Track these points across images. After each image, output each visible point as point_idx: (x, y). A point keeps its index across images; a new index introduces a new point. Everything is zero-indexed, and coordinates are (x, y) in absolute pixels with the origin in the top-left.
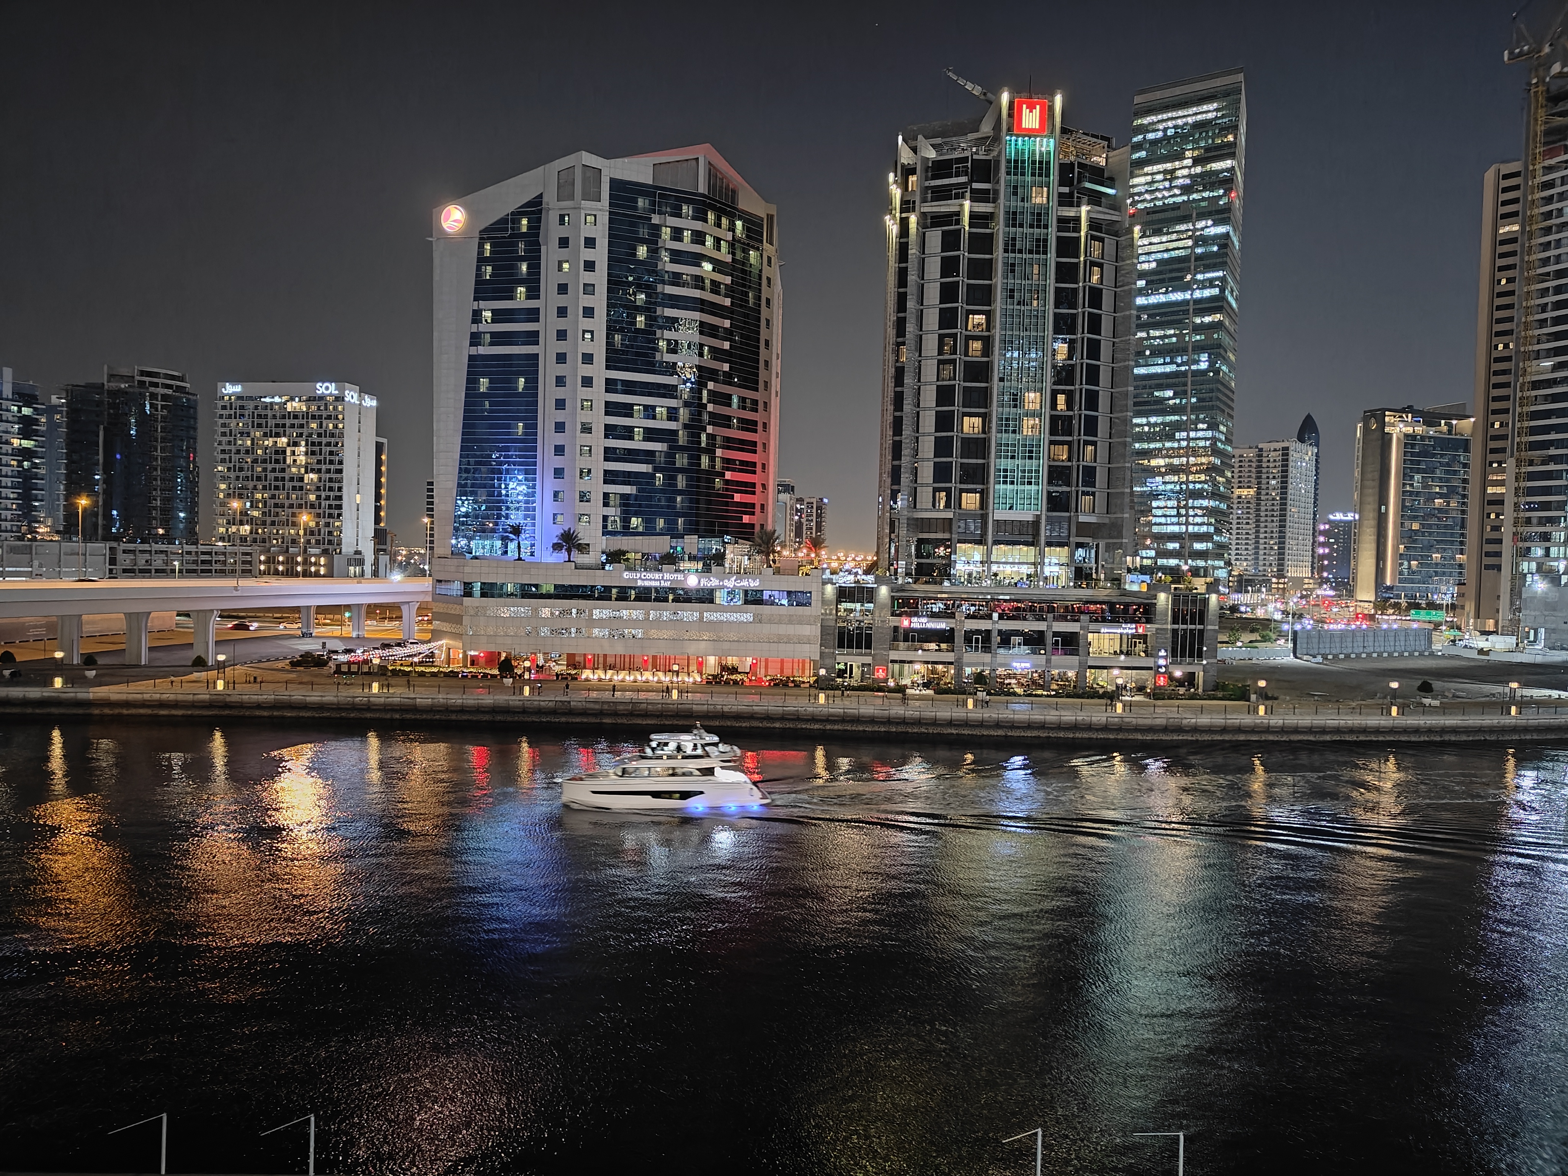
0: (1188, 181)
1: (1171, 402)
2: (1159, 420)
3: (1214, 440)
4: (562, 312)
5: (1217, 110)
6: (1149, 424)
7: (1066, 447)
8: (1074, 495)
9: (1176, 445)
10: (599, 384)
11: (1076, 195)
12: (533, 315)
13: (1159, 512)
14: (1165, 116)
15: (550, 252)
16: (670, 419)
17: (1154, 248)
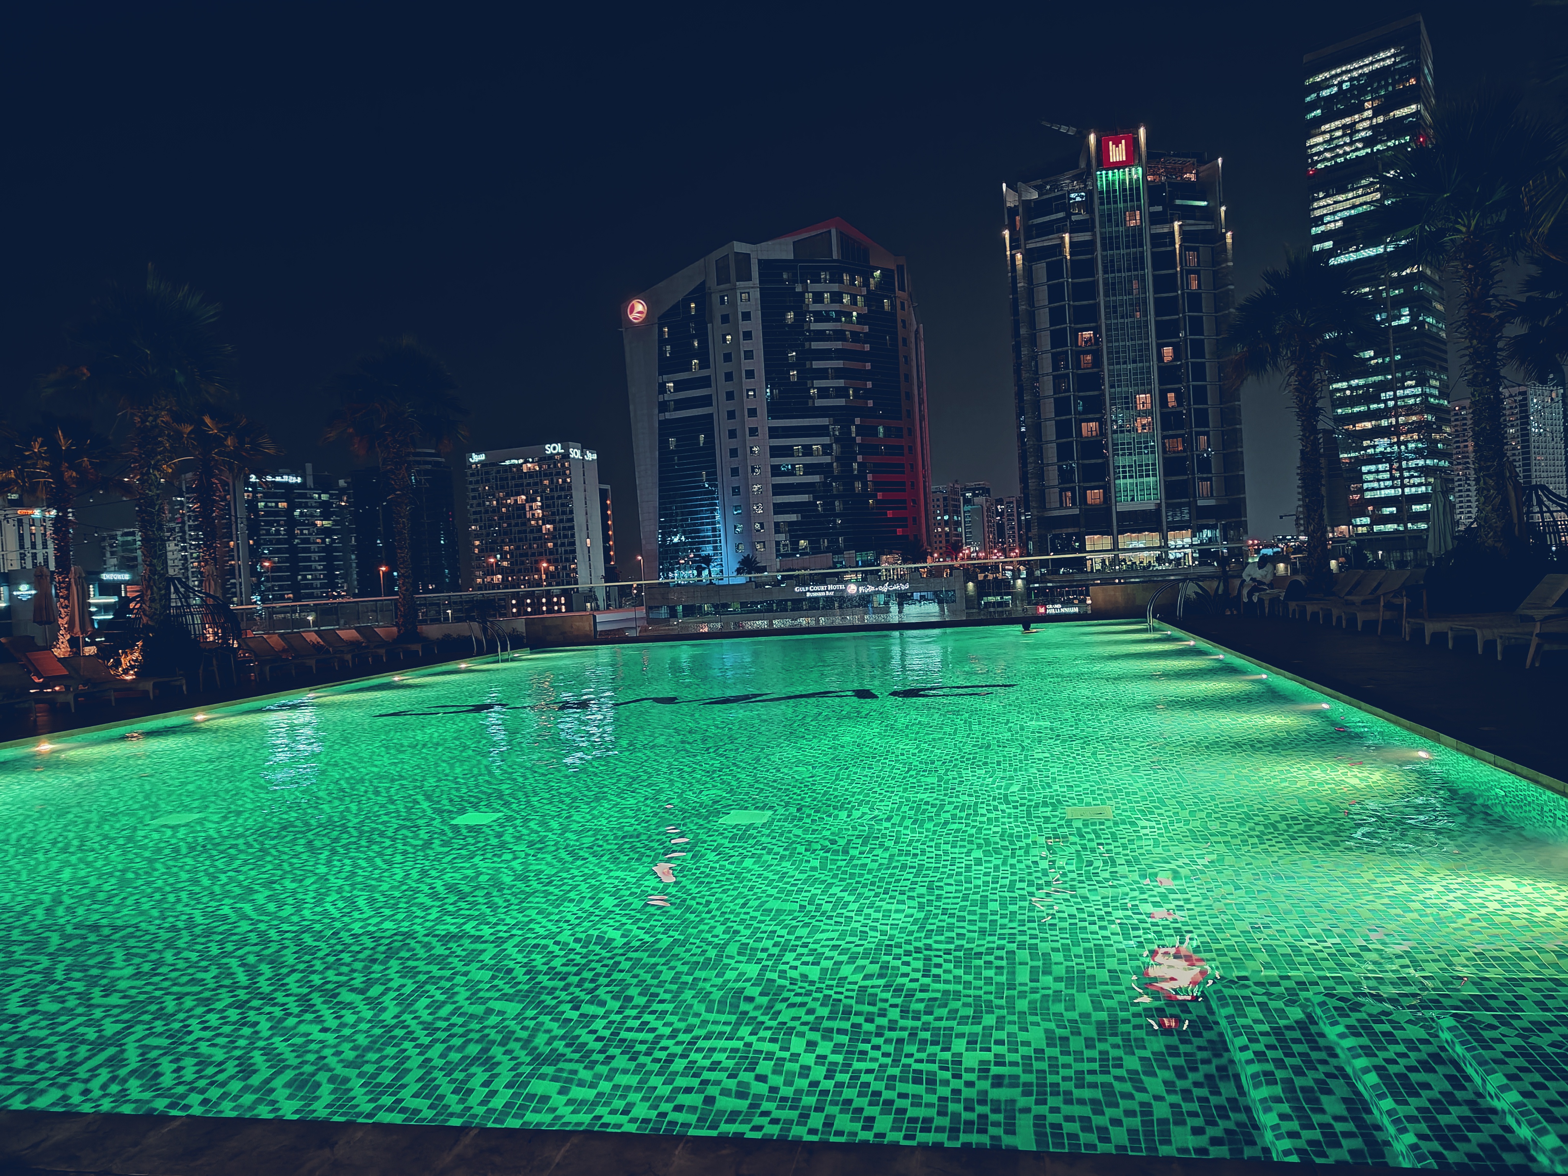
0: (1370, 133)
1: (1373, 362)
2: (1361, 382)
3: (1425, 395)
4: (729, 377)
6: (1350, 388)
7: (1180, 439)
8: (1191, 482)
9: (1382, 406)
10: (764, 432)
11: (1167, 213)
12: (705, 382)
13: (1370, 477)
14: (1339, 71)
15: (715, 328)
16: (825, 453)
17: (1339, 207)
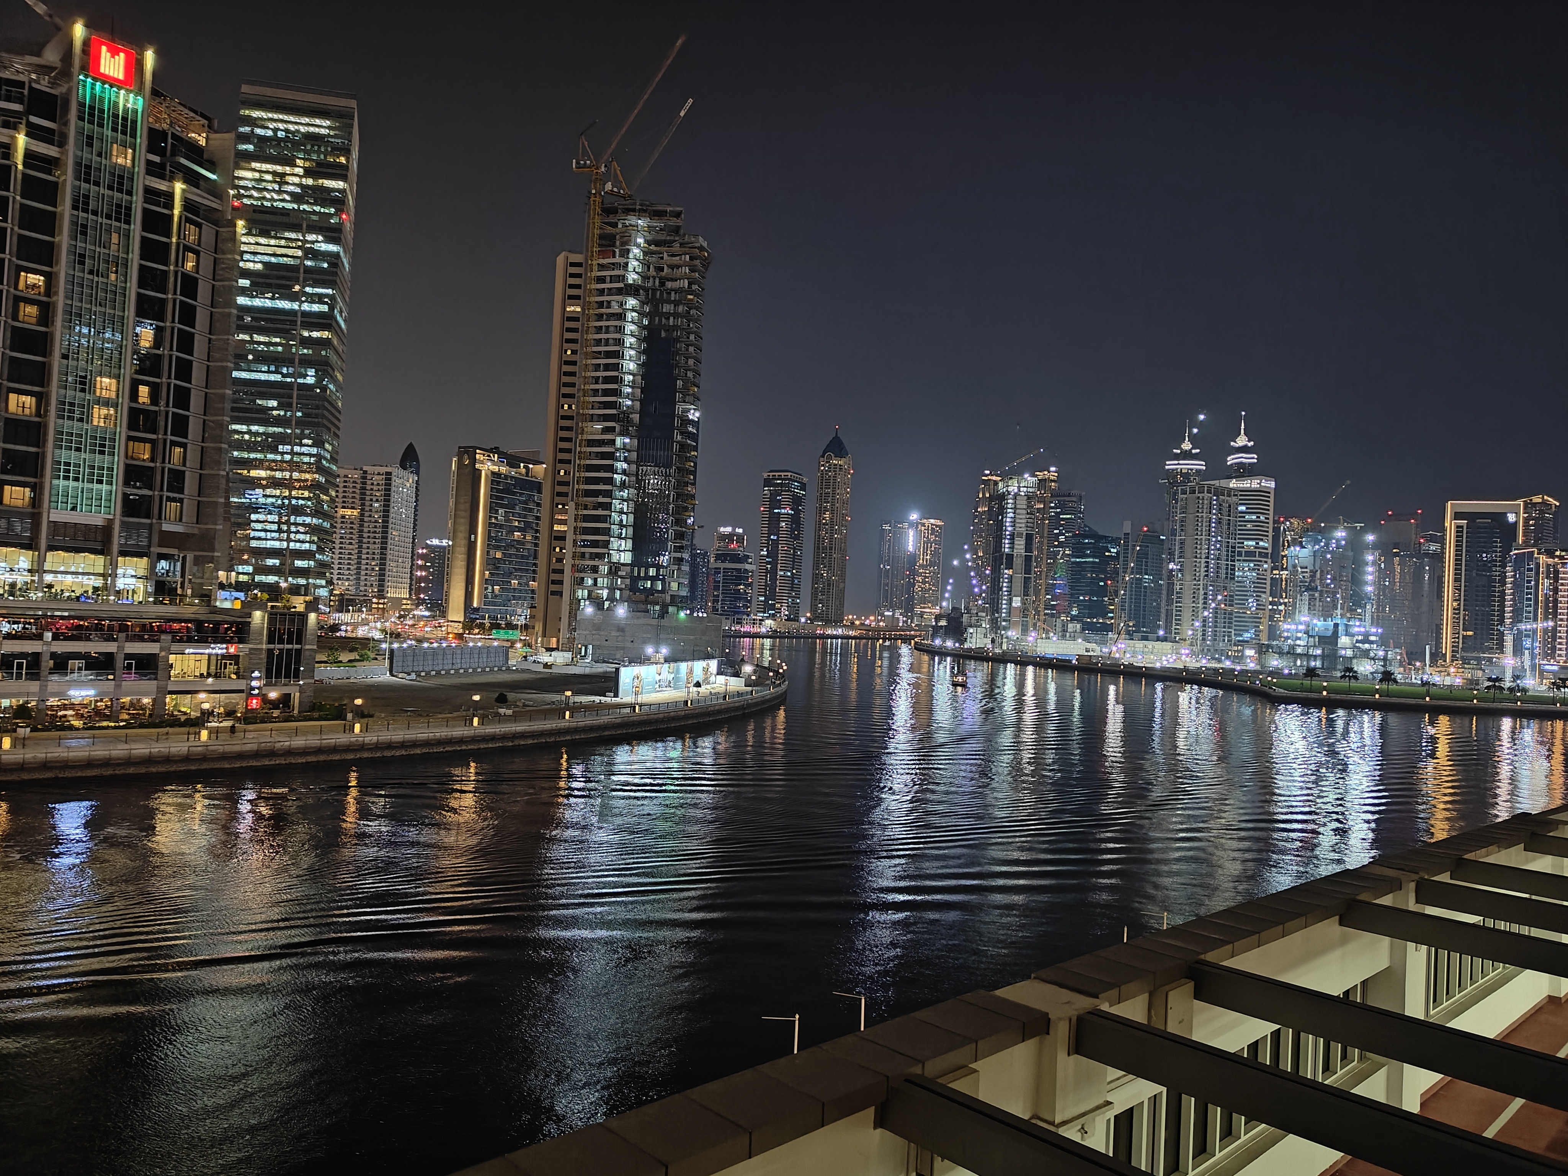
0: (298, 190)
1: (275, 413)
2: (261, 429)
3: (319, 457)
5: (329, 128)
6: (249, 432)
7: (148, 446)
8: (157, 499)
9: (279, 458)
11: (168, 168)
13: (259, 526)
14: (276, 116)
17: (260, 249)
